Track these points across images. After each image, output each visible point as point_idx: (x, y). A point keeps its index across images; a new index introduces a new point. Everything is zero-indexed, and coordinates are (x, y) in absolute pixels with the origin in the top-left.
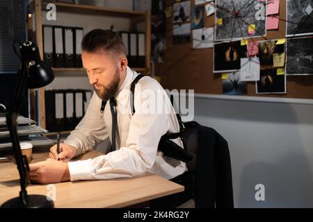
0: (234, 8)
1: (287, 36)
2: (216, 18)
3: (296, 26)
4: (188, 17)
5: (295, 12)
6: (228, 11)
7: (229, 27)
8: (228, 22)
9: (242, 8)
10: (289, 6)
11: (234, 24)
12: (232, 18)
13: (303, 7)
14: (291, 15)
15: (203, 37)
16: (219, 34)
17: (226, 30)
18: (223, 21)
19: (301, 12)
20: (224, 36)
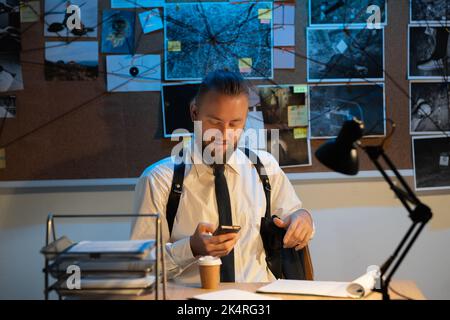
0: (208, 27)
1: (309, 81)
2: (166, 39)
3: (323, 67)
4: (91, 30)
5: (321, 47)
6: (195, 31)
7: (197, 59)
8: (195, 49)
9: (224, 29)
10: (311, 38)
11: (208, 54)
12: (203, 42)
13: (333, 41)
14: (315, 51)
15: (134, 72)
16: (175, 69)
17: (190, 62)
18: (184, 45)
19: (329, 49)
20: (186, 72)
